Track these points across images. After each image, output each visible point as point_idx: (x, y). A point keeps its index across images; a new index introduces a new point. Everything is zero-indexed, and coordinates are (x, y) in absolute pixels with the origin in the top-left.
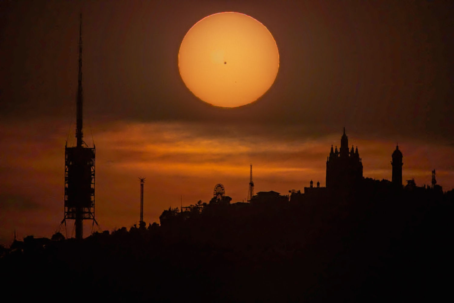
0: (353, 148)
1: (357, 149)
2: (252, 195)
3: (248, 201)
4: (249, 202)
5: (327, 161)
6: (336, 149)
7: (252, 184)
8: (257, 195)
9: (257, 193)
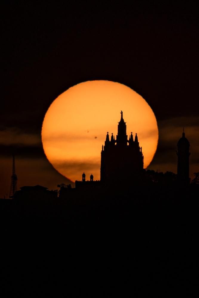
0: (132, 136)
1: (136, 137)
2: (15, 191)
3: (10, 197)
4: (11, 199)
5: (102, 151)
6: (112, 137)
7: (14, 178)
8: (20, 189)
9: (20, 188)
